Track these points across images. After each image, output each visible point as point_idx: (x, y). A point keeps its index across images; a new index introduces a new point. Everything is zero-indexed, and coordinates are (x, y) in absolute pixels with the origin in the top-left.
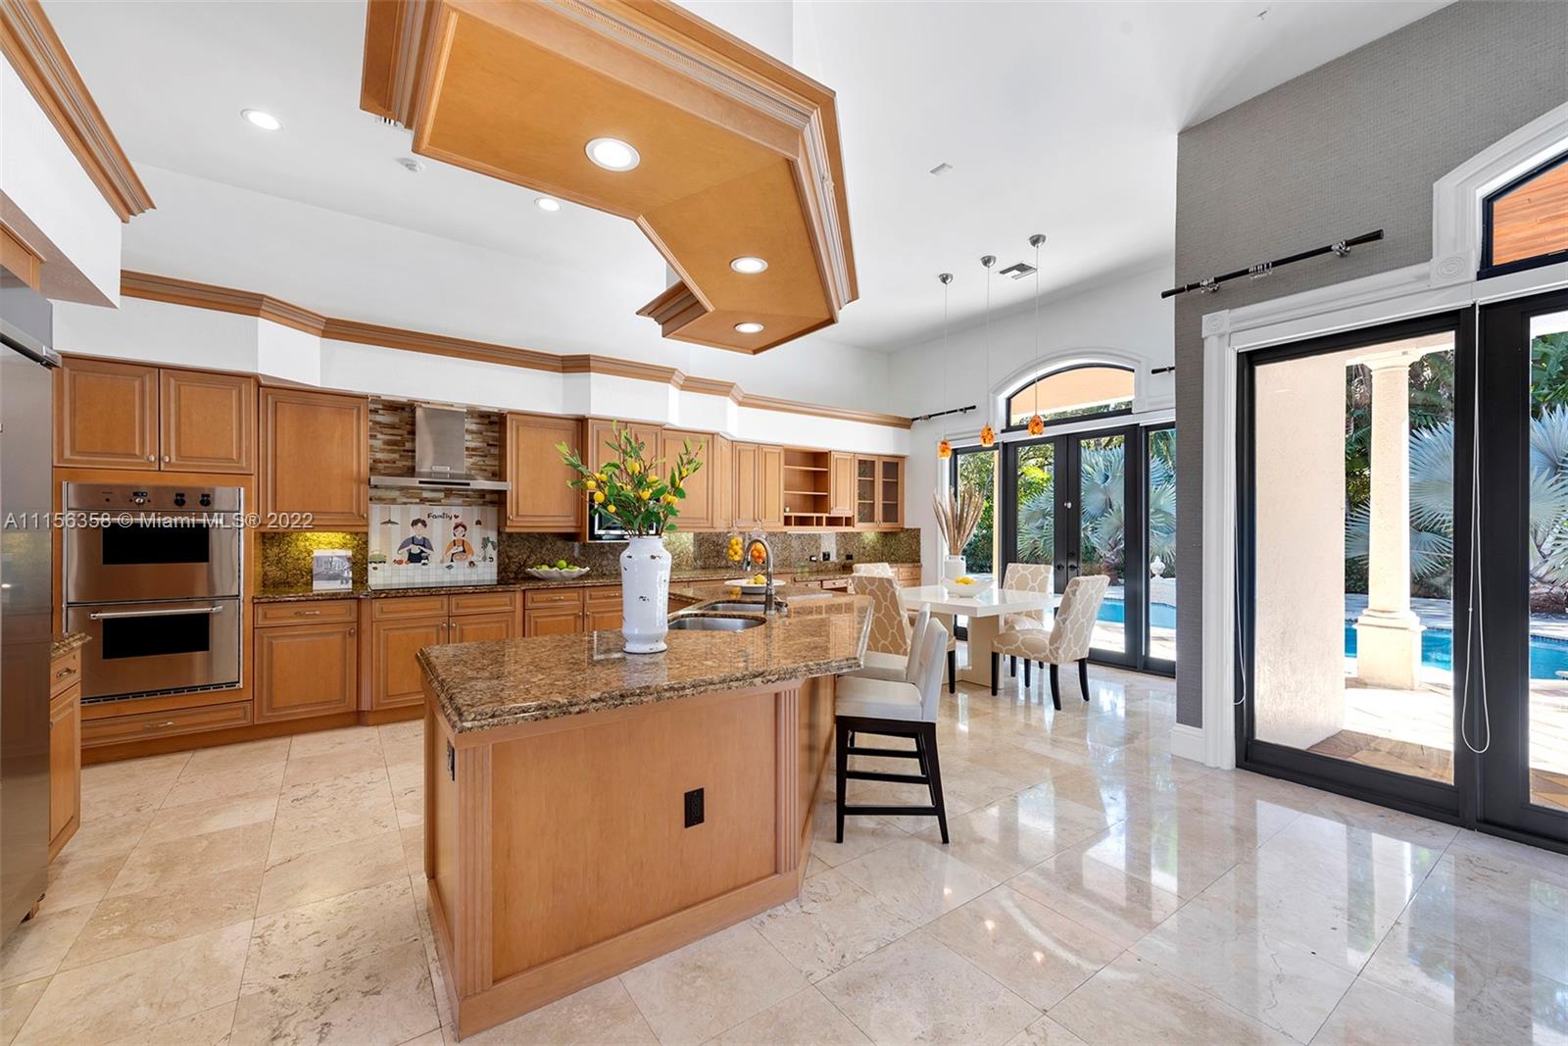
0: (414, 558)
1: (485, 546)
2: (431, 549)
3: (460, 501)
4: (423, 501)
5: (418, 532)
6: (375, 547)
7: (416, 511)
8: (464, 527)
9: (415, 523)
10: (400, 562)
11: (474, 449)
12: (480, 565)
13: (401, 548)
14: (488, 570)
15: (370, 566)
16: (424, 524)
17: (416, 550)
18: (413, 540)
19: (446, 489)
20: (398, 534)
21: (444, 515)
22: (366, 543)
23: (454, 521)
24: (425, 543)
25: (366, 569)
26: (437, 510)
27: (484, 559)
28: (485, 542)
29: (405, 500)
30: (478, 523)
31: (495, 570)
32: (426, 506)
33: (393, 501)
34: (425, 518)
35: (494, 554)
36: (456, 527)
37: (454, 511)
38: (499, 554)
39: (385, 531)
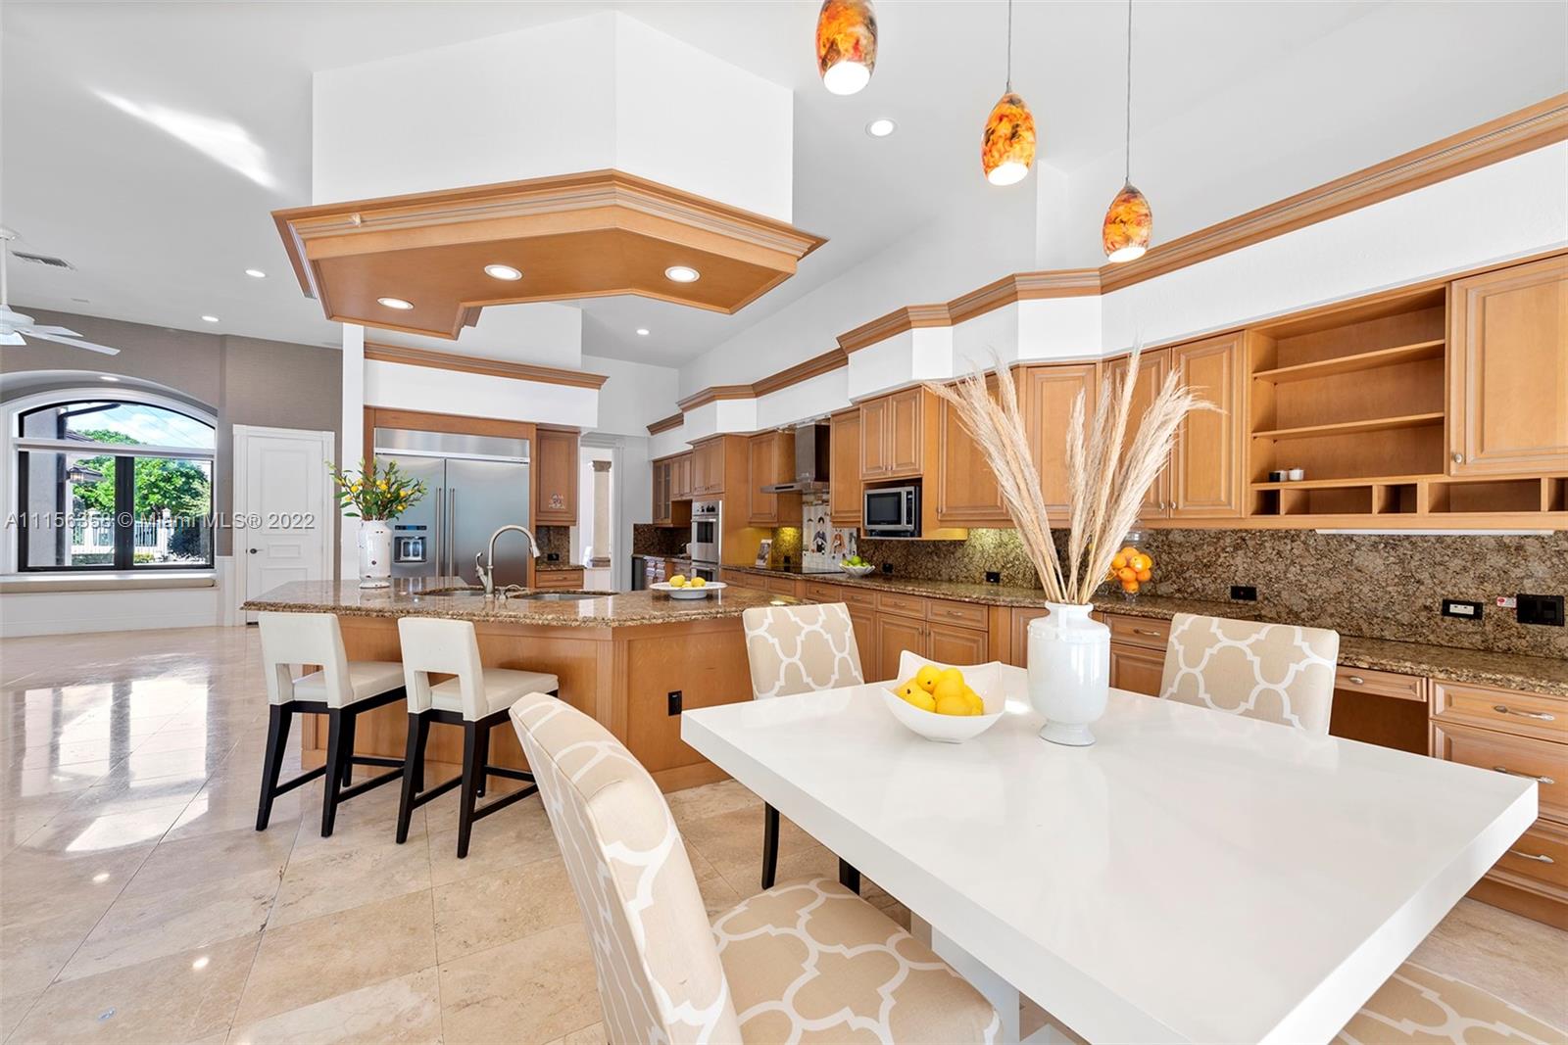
0: (820, 549)
1: (849, 542)
2: (827, 541)
5: (821, 527)
9: (819, 520)
10: (814, 552)
13: (815, 539)
15: (803, 554)
16: (824, 521)
17: (820, 542)
18: (819, 534)
20: (814, 528)
22: (802, 535)
24: (823, 537)
25: (802, 556)
27: (850, 552)
28: (851, 537)
29: (816, 502)
33: (812, 504)
34: (823, 516)
35: (854, 548)
38: (858, 552)
39: (809, 527)
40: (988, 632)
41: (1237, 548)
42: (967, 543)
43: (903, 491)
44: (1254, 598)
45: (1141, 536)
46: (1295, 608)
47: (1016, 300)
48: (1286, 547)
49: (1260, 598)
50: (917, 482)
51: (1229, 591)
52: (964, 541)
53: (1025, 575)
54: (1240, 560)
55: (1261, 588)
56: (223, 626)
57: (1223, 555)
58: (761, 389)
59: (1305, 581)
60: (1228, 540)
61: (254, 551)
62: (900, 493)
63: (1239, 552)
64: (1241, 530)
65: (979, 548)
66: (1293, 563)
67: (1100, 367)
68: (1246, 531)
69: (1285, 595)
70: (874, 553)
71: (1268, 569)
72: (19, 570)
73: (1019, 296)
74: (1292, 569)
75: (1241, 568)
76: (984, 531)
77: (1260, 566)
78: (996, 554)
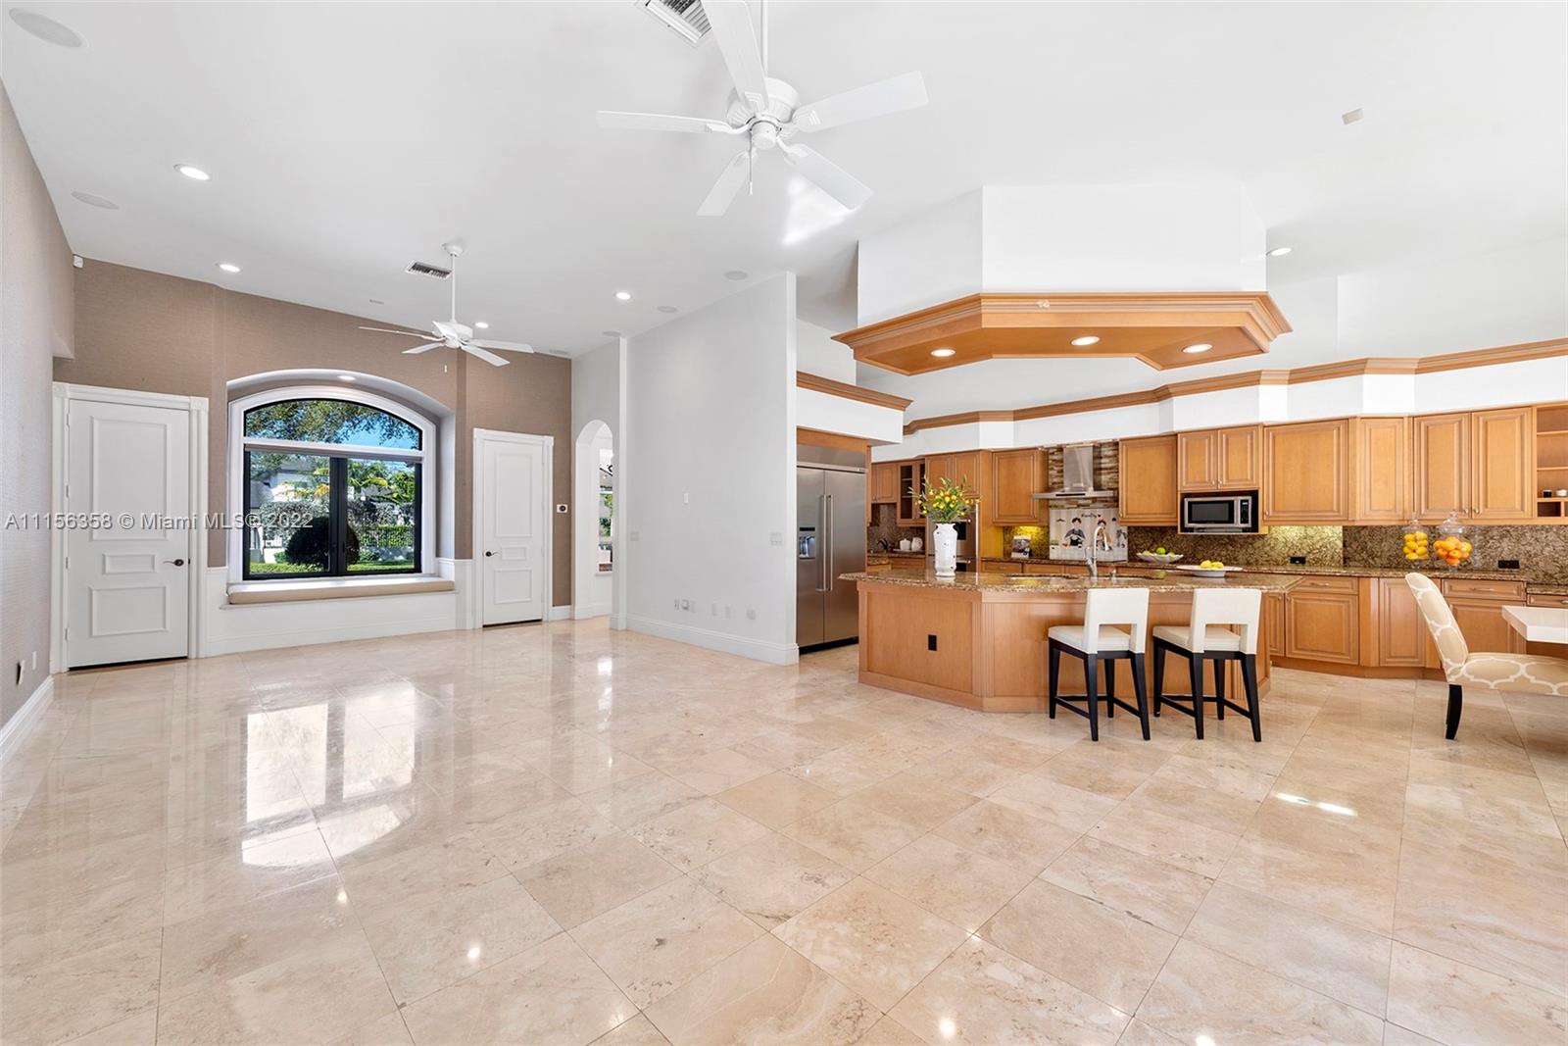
0: (1074, 543)
1: (1119, 536)
2: (1084, 537)
3: (1101, 505)
4: (1079, 506)
5: (1076, 526)
6: (1053, 536)
7: (1075, 513)
8: (1105, 523)
9: (1074, 520)
10: (1066, 545)
11: (1111, 468)
12: (1115, 549)
13: (1067, 535)
14: (1121, 553)
15: (1051, 547)
16: (1080, 521)
17: (1075, 537)
18: (1073, 532)
19: (1067, 499)
20: (1066, 527)
21: (1091, 515)
22: (1048, 533)
23: (1098, 519)
24: (1080, 533)
25: (1048, 548)
26: (1087, 512)
27: (1118, 545)
28: (1119, 533)
29: (1069, 506)
30: (1114, 519)
31: (1126, 553)
32: (1081, 509)
33: (1062, 507)
34: (1080, 517)
35: (1125, 542)
36: (1099, 522)
37: (1099, 511)
38: (1129, 542)
39: (1059, 528)
40: (1358, 595)
41: (1502, 537)
42: (1268, 536)
43: (1237, 500)
44: (1518, 567)
45: (1463, 530)
46: (1550, 572)
47: (1363, 373)
48: (1542, 536)
49: (1522, 567)
50: (1254, 494)
51: (1496, 564)
52: (1265, 535)
53: (1332, 558)
54: (1505, 543)
55: (1522, 560)
56: (465, 630)
57: (1491, 541)
58: (1020, 415)
59: (1557, 556)
60: (1495, 533)
61: (488, 554)
62: (1233, 502)
63: (1505, 539)
64: (1506, 526)
65: (1281, 539)
66: (1547, 545)
67: (1406, 420)
68: (1510, 526)
69: (1541, 564)
70: (1152, 545)
71: (1528, 548)
72: (244, 579)
73: (1366, 371)
74: (1547, 549)
75: (1506, 549)
76: (1288, 528)
77: (1522, 548)
78: (1301, 544)
